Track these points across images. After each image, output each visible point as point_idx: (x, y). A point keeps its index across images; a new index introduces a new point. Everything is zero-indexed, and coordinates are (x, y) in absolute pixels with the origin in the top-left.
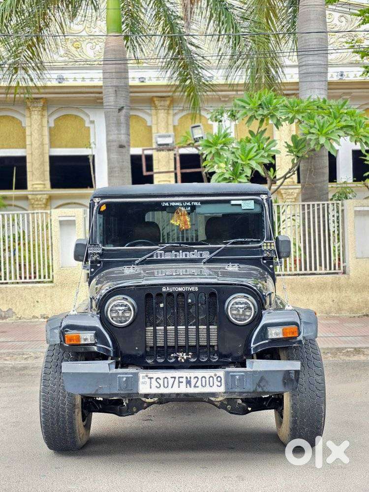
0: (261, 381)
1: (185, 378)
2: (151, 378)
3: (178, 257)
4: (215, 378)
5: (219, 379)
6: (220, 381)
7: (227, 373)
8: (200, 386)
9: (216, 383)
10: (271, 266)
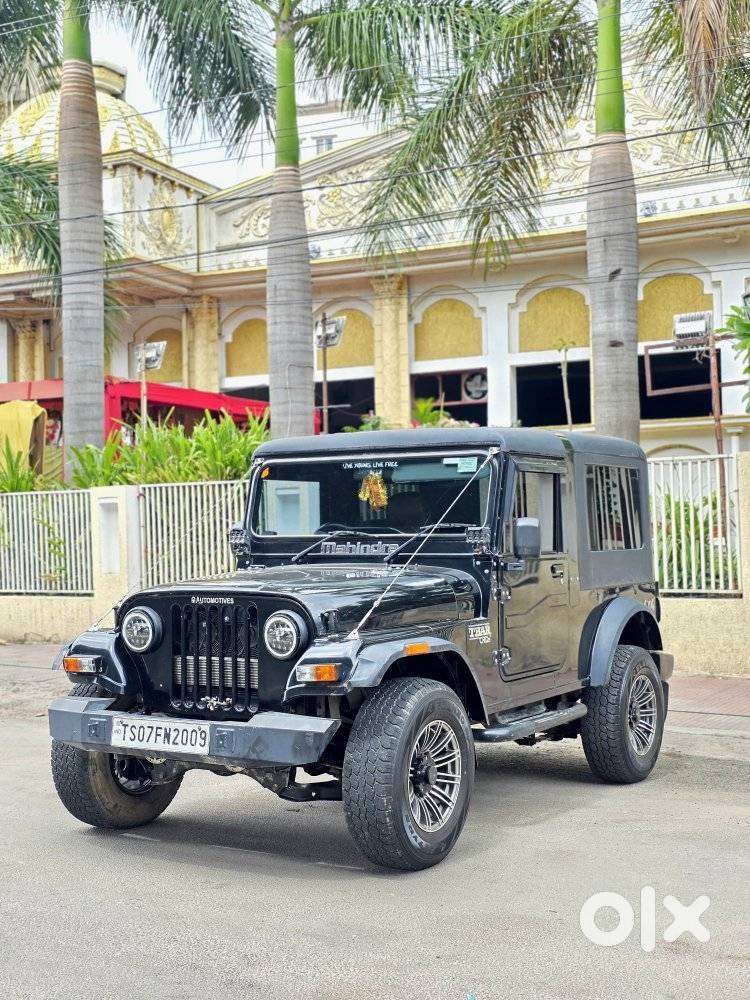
0: (256, 743)
1: (163, 731)
2: (125, 726)
3: (353, 553)
4: (199, 732)
5: (203, 735)
6: (204, 739)
7: (213, 728)
8: (180, 744)
9: (199, 740)
10: (487, 571)
